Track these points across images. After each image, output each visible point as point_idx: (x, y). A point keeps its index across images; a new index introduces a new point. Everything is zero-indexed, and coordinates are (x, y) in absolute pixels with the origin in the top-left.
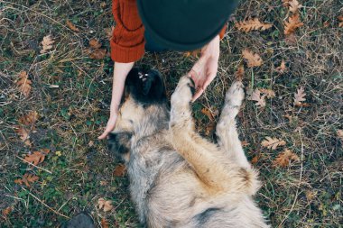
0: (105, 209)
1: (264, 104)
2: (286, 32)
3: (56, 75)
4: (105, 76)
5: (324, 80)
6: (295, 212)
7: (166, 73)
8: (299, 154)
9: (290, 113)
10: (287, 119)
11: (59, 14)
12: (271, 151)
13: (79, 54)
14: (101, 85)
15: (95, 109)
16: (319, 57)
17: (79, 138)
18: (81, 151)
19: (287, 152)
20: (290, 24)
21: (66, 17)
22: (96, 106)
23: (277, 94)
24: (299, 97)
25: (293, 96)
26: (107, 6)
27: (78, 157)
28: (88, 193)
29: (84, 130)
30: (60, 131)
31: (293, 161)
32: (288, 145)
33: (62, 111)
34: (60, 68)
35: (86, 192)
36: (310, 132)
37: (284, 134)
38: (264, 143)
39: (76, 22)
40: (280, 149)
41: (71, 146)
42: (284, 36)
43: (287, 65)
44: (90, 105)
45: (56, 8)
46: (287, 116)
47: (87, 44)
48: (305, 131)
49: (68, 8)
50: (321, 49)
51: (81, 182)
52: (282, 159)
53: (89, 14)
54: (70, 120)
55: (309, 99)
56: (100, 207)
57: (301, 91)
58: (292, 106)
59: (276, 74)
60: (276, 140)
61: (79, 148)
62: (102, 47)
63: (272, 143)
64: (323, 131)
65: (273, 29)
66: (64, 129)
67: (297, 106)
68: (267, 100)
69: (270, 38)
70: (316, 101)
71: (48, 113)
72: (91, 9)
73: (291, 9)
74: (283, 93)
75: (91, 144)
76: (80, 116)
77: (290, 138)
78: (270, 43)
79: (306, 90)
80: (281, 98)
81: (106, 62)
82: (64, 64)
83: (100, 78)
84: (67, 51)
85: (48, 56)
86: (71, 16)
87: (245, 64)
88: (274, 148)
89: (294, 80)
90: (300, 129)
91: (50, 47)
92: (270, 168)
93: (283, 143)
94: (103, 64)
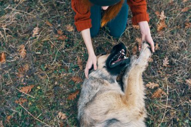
0: (62, 118)
2: (158, 30)
3: (39, 47)
4: (65, 49)
5: (178, 54)
6: (165, 123)
7: (97, 48)
8: (166, 91)
9: (161, 70)
10: (159, 73)
11: (43, 17)
12: (151, 89)
13: (52, 37)
14: (63, 53)
15: (59, 65)
16: (176, 43)
17: (50, 80)
18: (51, 87)
19: (160, 90)
20: (160, 25)
21: (46, 19)
22: (60, 63)
23: (154, 60)
24: (166, 62)
25: (162, 61)
26: (67, 14)
27: (49, 90)
28: (53, 109)
29: (53, 76)
30: (40, 76)
31: (162, 95)
32: (160, 86)
33: (42, 66)
34: (42, 44)
35: (52, 109)
36: (172, 80)
37: (158, 81)
38: (148, 85)
39: (51, 21)
40: (156, 88)
41: (45, 84)
42: (157, 32)
43: (159, 46)
44: (57, 63)
45: (41, 14)
46: (160, 71)
47: (56, 32)
48: (169, 79)
49: (47, 14)
50: (177, 39)
51: (50, 103)
52: (157, 94)
53: (58, 17)
54: (45, 71)
55: (171, 63)
56: (60, 117)
57: (166, 59)
58: (162, 66)
60: (153, 84)
61: (50, 85)
62: (64, 34)
64: (178, 80)
65: (152, 28)
66: (42, 75)
67: (164, 67)
68: (149, 63)
70: (174, 64)
71: (34, 66)
72: (59, 15)
73: (160, 18)
74: (157, 60)
75: (56, 83)
76: (51, 68)
77: (161, 83)
79: (169, 59)
80: (156, 62)
81: (66, 41)
82: (44, 42)
83: (62, 49)
84: (46, 35)
85: (36, 38)
86: (48, 19)
88: (153, 88)
89: (163, 53)
90: (166, 79)
91: (37, 33)
92: (151, 98)
93: (157, 85)
94: (64, 43)
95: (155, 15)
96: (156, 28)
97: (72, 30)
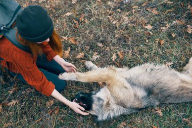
0: (125, 124)
1: (99, 56)
4: (68, 110)
12: (117, 58)
19: (119, 53)
20: (72, 41)
23: (97, 51)
24: (100, 45)
25: (99, 47)
29: (88, 125)
31: (122, 52)
32: (116, 52)
36: (114, 45)
37: (112, 53)
38: (113, 60)
39: (38, 117)
40: (117, 55)
46: (106, 50)
52: (121, 57)
55: (102, 42)
57: (98, 44)
59: (89, 50)
63: (114, 57)
64: (114, 41)
65: (71, 47)
67: (103, 47)
68: (97, 55)
69: (74, 49)
70: (103, 40)
73: (66, 39)
74: (97, 49)
75: (95, 124)
76: (81, 125)
78: (77, 49)
81: (61, 108)
83: (68, 112)
87: (81, 59)
89: (93, 45)
92: (123, 60)
93: (115, 54)
94: (62, 110)
95: (63, 42)
96: (73, 44)
97: (53, 102)
